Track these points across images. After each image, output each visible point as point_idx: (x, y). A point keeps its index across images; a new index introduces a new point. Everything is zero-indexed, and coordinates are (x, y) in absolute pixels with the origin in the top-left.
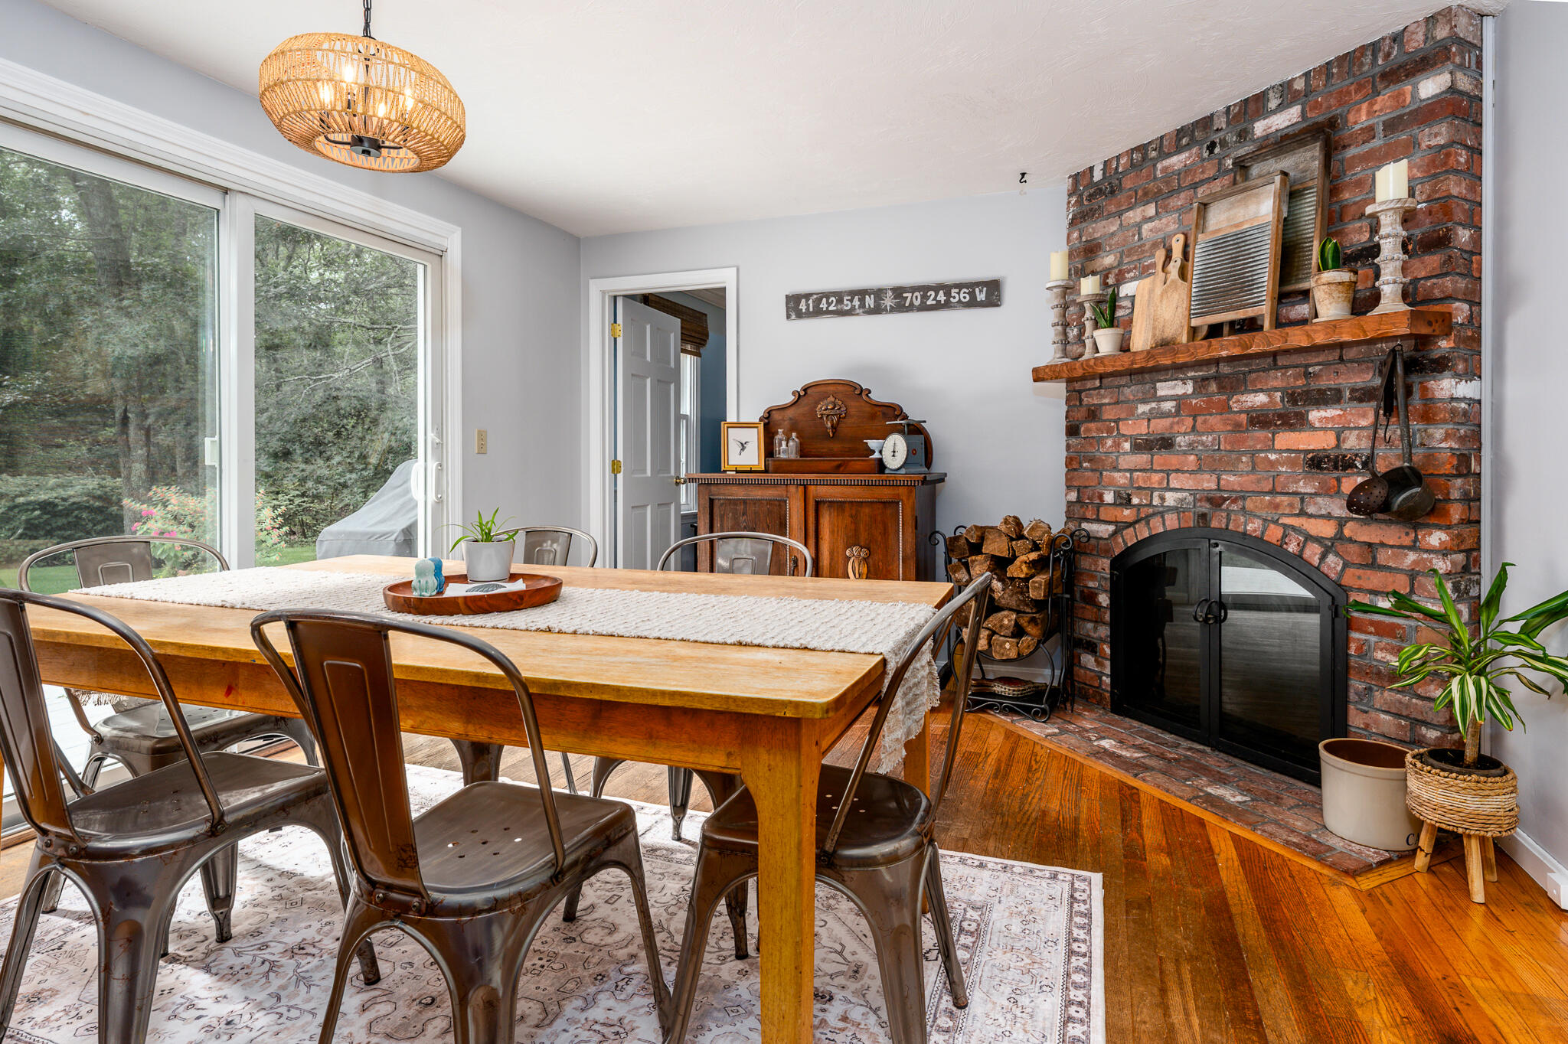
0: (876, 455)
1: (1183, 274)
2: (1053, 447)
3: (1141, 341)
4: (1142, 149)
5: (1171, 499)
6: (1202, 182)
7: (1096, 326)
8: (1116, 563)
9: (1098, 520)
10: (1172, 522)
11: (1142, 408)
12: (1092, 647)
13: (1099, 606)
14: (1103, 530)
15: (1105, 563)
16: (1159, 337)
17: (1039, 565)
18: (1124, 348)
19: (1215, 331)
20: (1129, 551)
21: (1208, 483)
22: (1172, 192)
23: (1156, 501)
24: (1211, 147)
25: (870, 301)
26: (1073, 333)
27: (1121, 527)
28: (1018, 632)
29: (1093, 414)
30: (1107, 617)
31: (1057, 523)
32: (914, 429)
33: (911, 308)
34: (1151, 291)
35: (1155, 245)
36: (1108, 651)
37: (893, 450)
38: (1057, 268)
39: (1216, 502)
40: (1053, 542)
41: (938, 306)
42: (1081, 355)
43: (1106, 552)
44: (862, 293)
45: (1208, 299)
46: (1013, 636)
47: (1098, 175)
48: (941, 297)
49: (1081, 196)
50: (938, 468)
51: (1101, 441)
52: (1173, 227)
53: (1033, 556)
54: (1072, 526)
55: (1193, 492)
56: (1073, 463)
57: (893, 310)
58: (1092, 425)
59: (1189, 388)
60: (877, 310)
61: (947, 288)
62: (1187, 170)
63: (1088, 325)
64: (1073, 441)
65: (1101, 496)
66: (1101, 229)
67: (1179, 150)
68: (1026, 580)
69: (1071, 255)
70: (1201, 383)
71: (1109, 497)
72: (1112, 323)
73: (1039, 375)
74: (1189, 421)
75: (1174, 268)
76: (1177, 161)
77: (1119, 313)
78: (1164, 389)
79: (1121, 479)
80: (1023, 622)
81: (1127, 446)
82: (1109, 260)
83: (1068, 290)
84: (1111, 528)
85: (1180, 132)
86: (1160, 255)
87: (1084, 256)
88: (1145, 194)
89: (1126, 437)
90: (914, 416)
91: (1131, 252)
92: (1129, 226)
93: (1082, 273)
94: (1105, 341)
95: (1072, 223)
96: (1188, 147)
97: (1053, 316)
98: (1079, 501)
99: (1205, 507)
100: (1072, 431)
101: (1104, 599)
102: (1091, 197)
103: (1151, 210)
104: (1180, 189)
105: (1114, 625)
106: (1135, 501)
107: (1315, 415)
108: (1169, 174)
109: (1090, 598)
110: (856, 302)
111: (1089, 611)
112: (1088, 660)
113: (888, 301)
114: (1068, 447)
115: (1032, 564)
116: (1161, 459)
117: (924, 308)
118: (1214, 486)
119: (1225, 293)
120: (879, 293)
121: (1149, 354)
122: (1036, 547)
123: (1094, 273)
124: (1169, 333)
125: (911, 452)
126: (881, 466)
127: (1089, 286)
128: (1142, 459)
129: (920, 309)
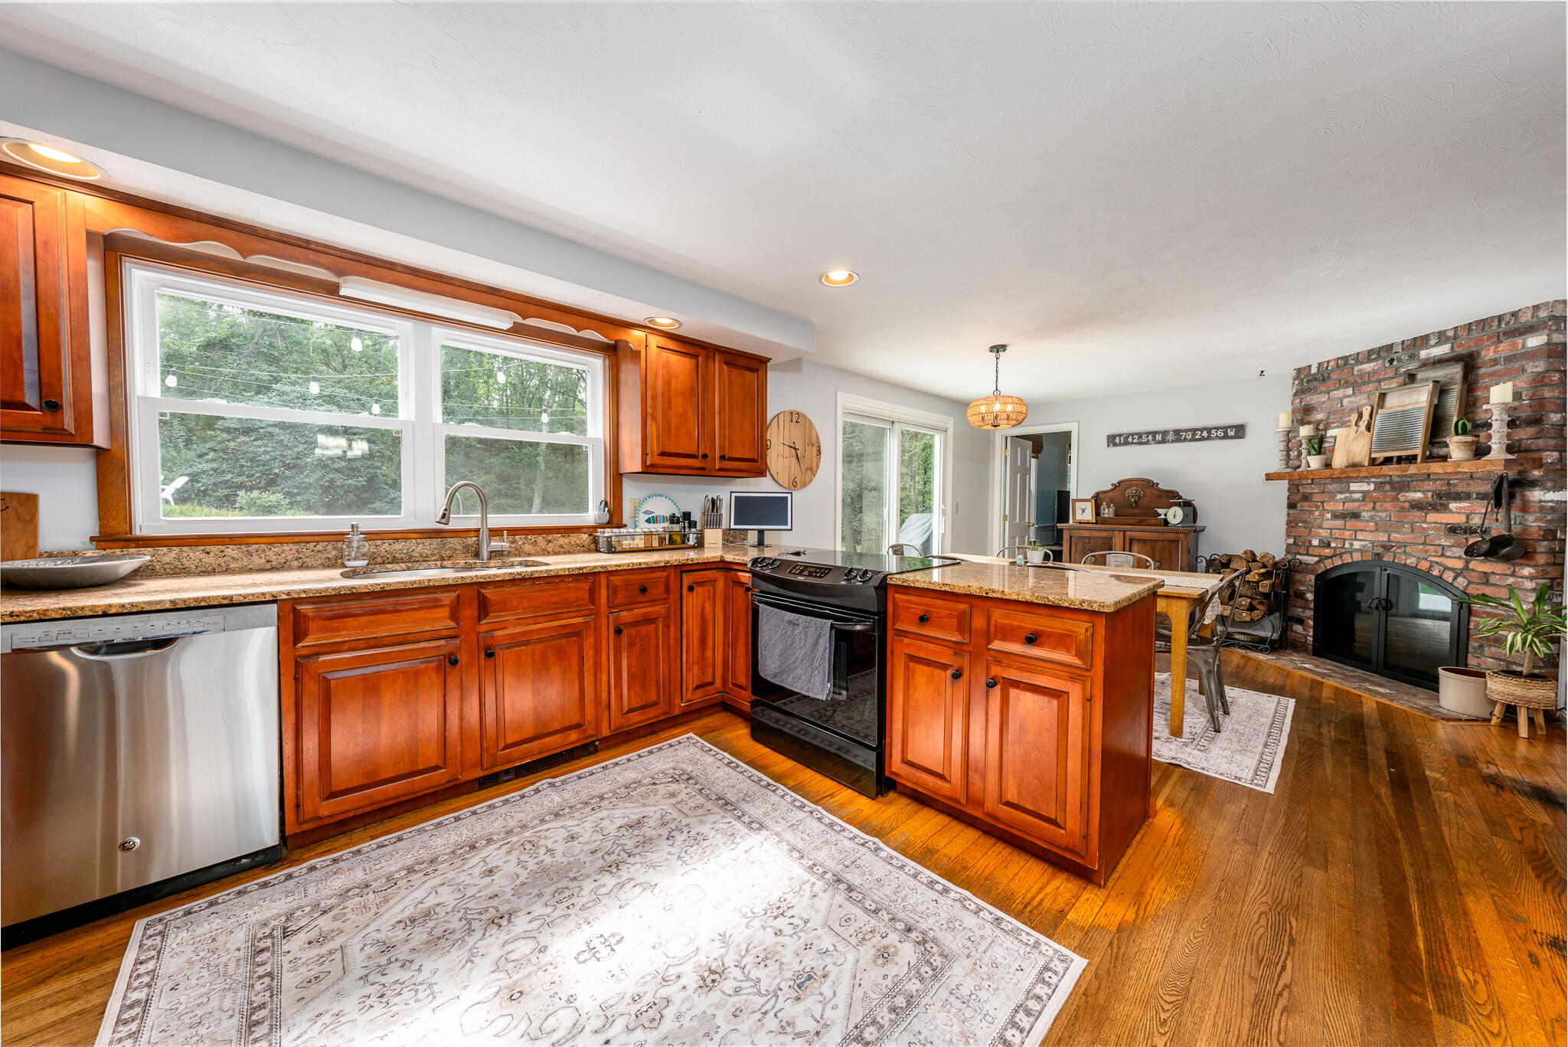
0: (1163, 517)
1: (1368, 428)
2: (1280, 515)
3: (1339, 461)
4: (1345, 359)
5: (1357, 545)
6: (1384, 379)
7: (1309, 454)
8: (1318, 577)
9: (1308, 554)
10: (1357, 557)
11: (1339, 496)
12: (1300, 621)
13: (1307, 600)
14: (1312, 560)
15: (1313, 577)
16: (1351, 461)
17: (1267, 575)
18: (1328, 465)
19: (1388, 461)
20: (1327, 571)
21: (1382, 537)
22: (1364, 383)
23: (1347, 545)
24: (1391, 361)
25: (1159, 437)
26: (1294, 454)
27: (1322, 559)
28: (1251, 608)
29: (1306, 498)
30: (1312, 605)
31: (1279, 554)
32: (1187, 504)
33: (1185, 440)
34: (1347, 436)
35: (1352, 410)
36: (1312, 623)
37: (1175, 515)
38: (1284, 421)
39: (1387, 548)
40: (1275, 564)
41: (1203, 439)
42: (1299, 467)
43: (1312, 572)
44: (1154, 433)
45: (1383, 444)
46: (1248, 610)
47: (1314, 370)
48: (1205, 434)
49: (1302, 380)
50: (1199, 523)
51: (1311, 512)
52: (1364, 401)
53: (1263, 571)
54: (1290, 557)
55: (1372, 543)
56: (1291, 524)
57: (1173, 441)
58: (1306, 504)
59: (1372, 487)
60: (1164, 441)
61: (1209, 430)
62: (1375, 372)
63: (1304, 452)
64: (1292, 511)
65: (1310, 542)
66: (1313, 399)
67: (1369, 360)
68: (1258, 582)
69: (1294, 412)
70: (1379, 486)
71: (1315, 542)
72: (1319, 452)
73: (1269, 477)
74: (1371, 505)
75: (1363, 424)
76: (1368, 367)
77: (1326, 445)
78: (1354, 487)
79: (1324, 533)
80: (1255, 603)
81: (1329, 516)
82: (1320, 416)
83: (1289, 435)
84: (1317, 559)
85: (1370, 352)
86: (1354, 417)
87: (1303, 414)
88: (1346, 382)
89: (1328, 511)
90: (1186, 495)
91: (1334, 413)
92: (1334, 399)
93: (1303, 423)
94: (1315, 462)
95: (1295, 395)
96: (1375, 360)
97: (1282, 446)
98: (1294, 543)
99: (1380, 550)
100: (1291, 506)
101: (1310, 596)
102: (1308, 382)
103: (1350, 391)
104: (1369, 382)
105: (1315, 610)
106: (1333, 545)
107: (1453, 505)
108: (1361, 375)
109: (1301, 595)
110: (1150, 438)
111: (1300, 602)
112: (1298, 628)
113: (1170, 437)
114: (1288, 515)
115: (1262, 575)
116: (1351, 523)
117: (1193, 440)
118: (1386, 539)
119: (1394, 442)
120: (1165, 433)
121: (1343, 471)
122: (1264, 566)
123: (1309, 423)
124: (1357, 459)
125: (1185, 516)
126: (1166, 522)
127: (1305, 431)
128: (1339, 523)
129: (1191, 440)
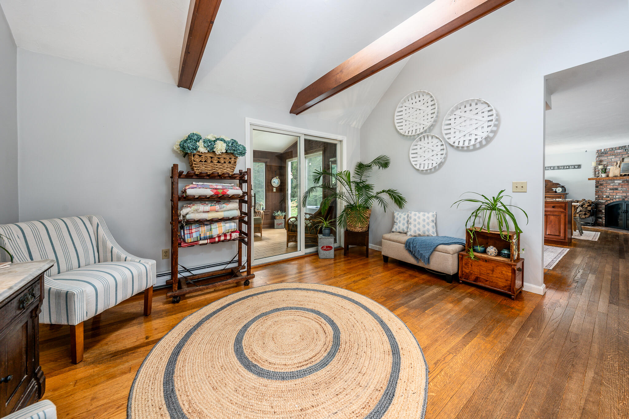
0: (554, 190)
1: (619, 167)
2: (594, 189)
3: (611, 175)
4: (612, 149)
5: (617, 197)
6: (624, 154)
7: (602, 173)
8: (606, 206)
9: (602, 200)
10: (617, 200)
11: (611, 184)
12: (601, 218)
13: (602, 212)
14: (603, 201)
15: (604, 206)
16: (614, 175)
17: (589, 206)
18: (608, 176)
19: (625, 175)
20: (608, 204)
21: (625, 194)
22: (618, 155)
23: (614, 197)
24: (626, 150)
25: (552, 168)
26: (597, 173)
27: (607, 201)
28: (585, 214)
29: (601, 185)
30: (604, 213)
31: (593, 200)
32: (563, 187)
33: (561, 169)
34: (613, 169)
35: (614, 162)
36: (604, 218)
37: (559, 190)
38: (594, 164)
39: (626, 197)
40: (592, 202)
41: (567, 169)
42: (599, 176)
43: (604, 204)
44: (550, 167)
45: (623, 171)
46: (584, 215)
47: (603, 151)
48: (568, 167)
49: (599, 153)
50: (566, 192)
51: (603, 189)
52: (618, 160)
53: (589, 204)
54: (596, 201)
55: (622, 196)
56: (597, 192)
58: (601, 186)
59: (621, 182)
60: (554, 169)
61: (569, 166)
62: (621, 153)
63: (600, 173)
64: (597, 188)
65: (603, 196)
66: (602, 158)
67: (619, 149)
68: (587, 207)
69: (596, 161)
70: (623, 181)
71: (605, 196)
72: (605, 173)
73: (589, 179)
74: (621, 186)
75: (618, 166)
76: (619, 151)
77: (607, 171)
78: (616, 182)
79: (607, 194)
80: (586, 213)
81: (609, 189)
82: (605, 163)
83: (595, 169)
84: (605, 201)
85: (619, 147)
86: (615, 164)
87: (600, 162)
88: (613, 155)
89: (608, 188)
90: (562, 184)
91: (609, 162)
92: (609, 159)
93: (600, 165)
94: (604, 175)
95: (597, 157)
96: (621, 149)
97: (593, 171)
98: (598, 197)
99: (624, 198)
100: (597, 187)
101: (604, 211)
102: (601, 154)
103: (614, 157)
104: (619, 155)
105: (605, 214)
106: (610, 197)
108: (617, 153)
109: (601, 211)
110: (549, 168)
111: (600, 213)
112: (600, 220)
113: (556, 168)
114: (596, 189)
115: (588, 205)
116: (615, 191)
117: (564, 169)
118: (626, 195)
119: (627, 170)
120: (554, 167)
121: (612, 178)
122: (589, 203)
123: (601, 165)
124: (616, 175)
125: (562, 190)
126: (556, 192)
127: (600, 167)
128: (612, 191)
129: (563, 169)
